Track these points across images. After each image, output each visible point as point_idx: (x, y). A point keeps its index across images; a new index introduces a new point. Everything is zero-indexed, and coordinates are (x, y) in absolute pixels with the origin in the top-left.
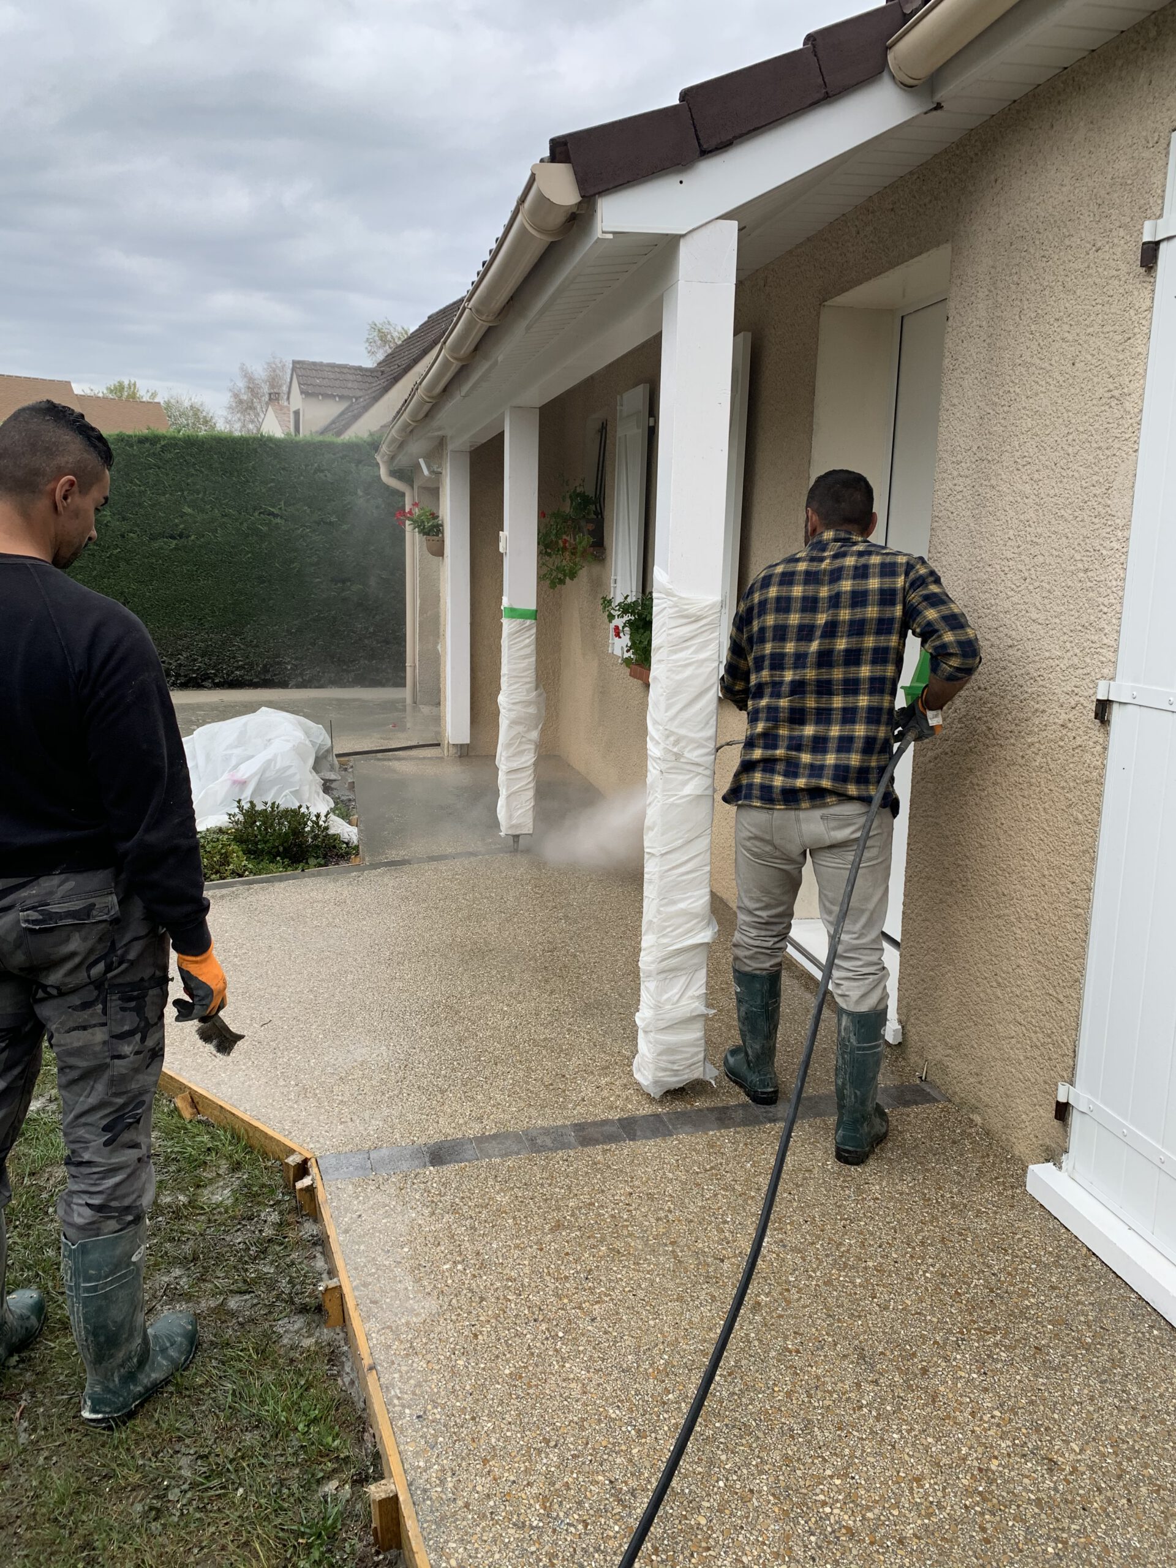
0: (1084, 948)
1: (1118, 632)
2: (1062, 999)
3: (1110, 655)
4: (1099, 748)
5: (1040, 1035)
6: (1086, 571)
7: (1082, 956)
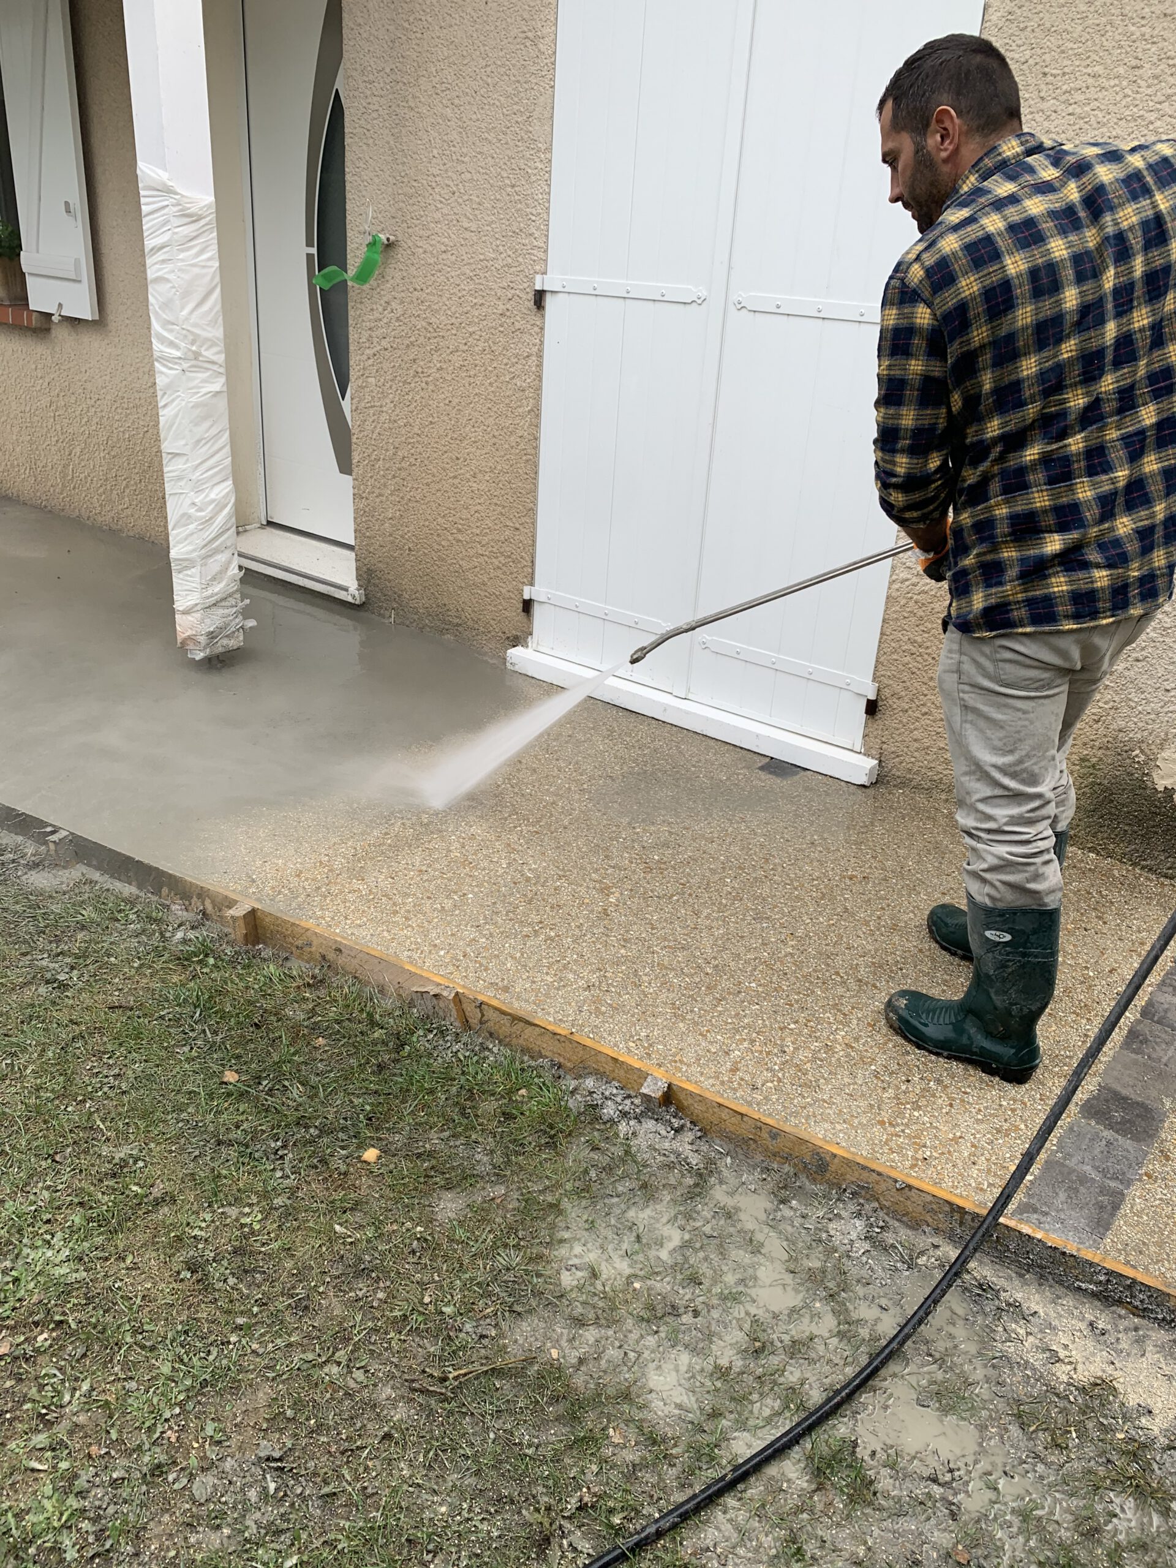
0: (534, 484)
1: (547, 236)
2: (517, 526)
3: (542, 255)
4: (536, 329)
5: (502, 559)
6: (513, 186)
7: (534, 490)
